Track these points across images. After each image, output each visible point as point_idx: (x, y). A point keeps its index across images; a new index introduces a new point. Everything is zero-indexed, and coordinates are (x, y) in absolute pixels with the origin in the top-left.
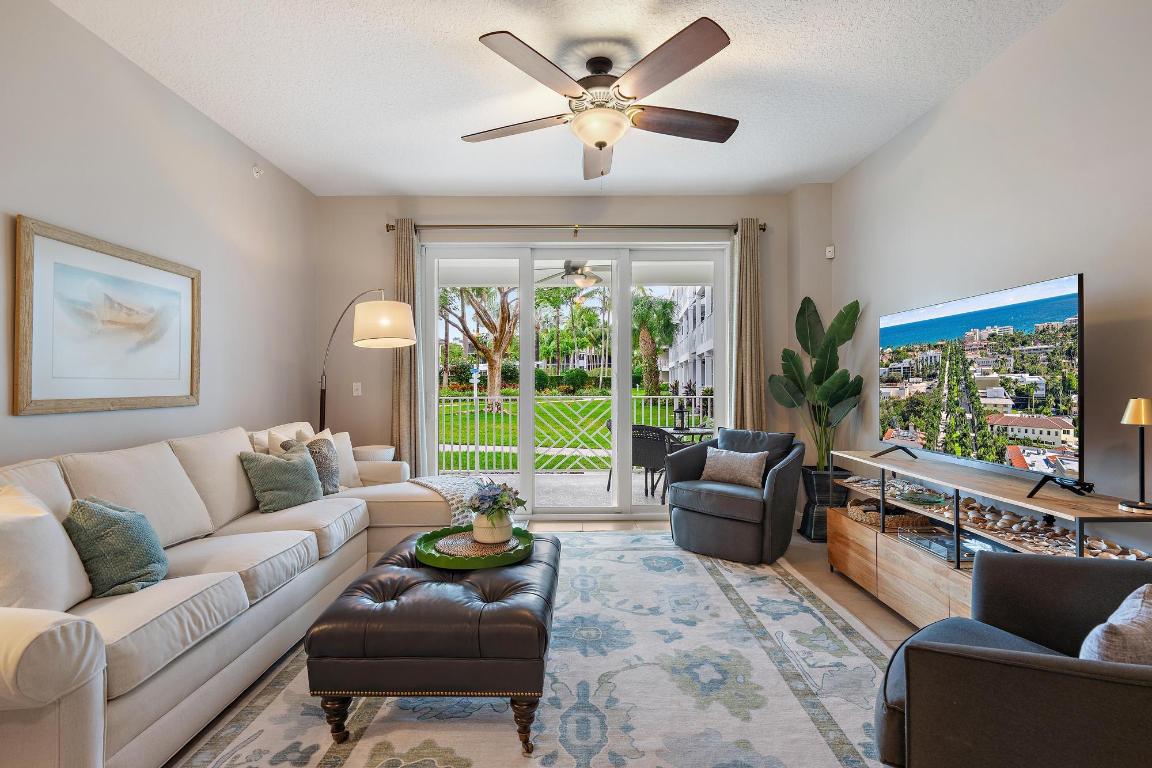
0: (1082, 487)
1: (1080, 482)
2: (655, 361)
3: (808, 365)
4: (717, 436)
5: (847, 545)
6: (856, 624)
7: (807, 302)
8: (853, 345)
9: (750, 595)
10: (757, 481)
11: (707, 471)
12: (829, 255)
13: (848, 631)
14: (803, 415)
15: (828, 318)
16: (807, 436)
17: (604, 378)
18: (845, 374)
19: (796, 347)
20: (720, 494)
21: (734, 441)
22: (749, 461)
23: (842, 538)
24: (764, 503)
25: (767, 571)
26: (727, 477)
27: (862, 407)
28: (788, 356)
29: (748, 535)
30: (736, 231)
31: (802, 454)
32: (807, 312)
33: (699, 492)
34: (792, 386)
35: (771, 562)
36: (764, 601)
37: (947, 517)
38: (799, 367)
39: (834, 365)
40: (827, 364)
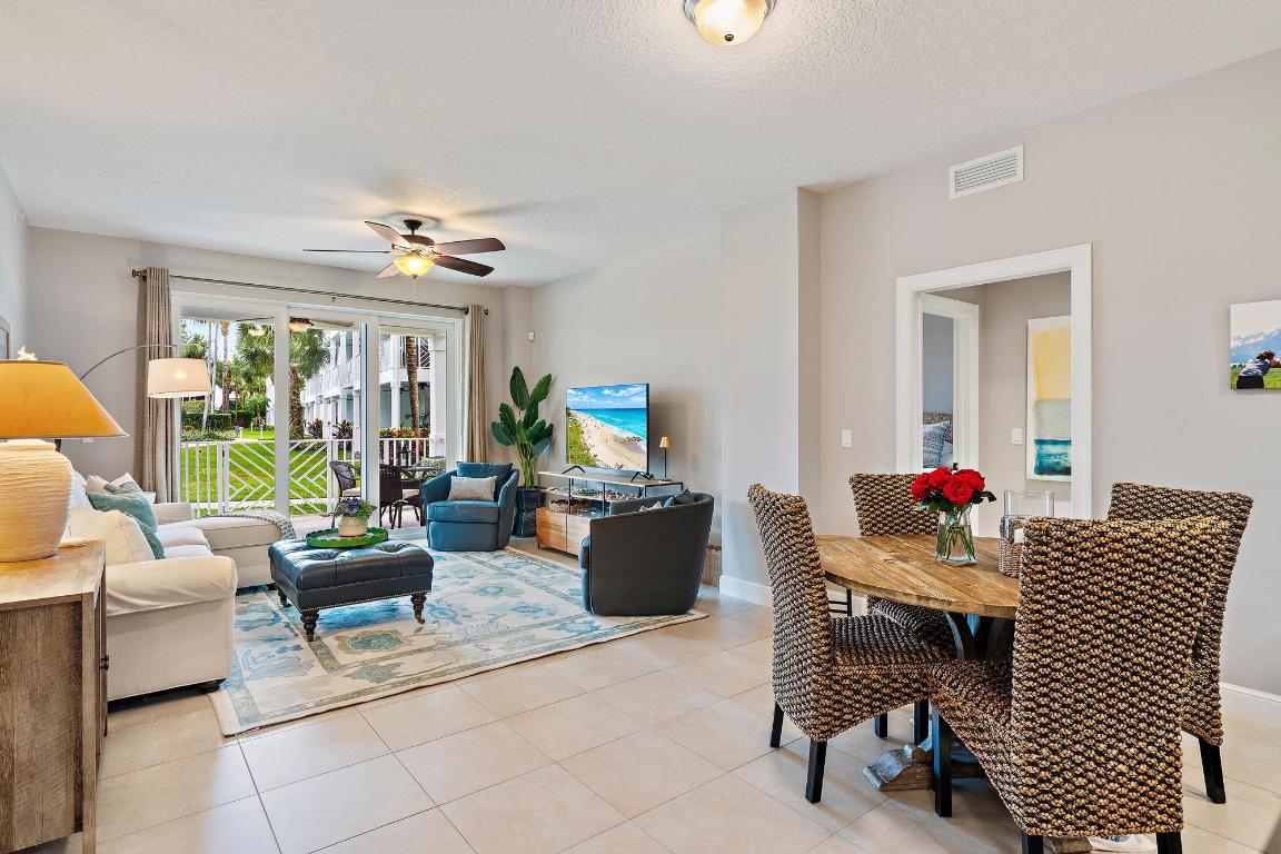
0: (648, 476)
1: (648, 474)
2: (297, 395)
3: (519, 415)
4: (456, 468)
5: (549, 527)
6: (557, 564)
7: (517, 370)
8: (547, 402)
9: (498, 563)
10: (491, 497)
11: (453, 493)
12: (531, 339)
13: (554, 566)
14: (513, 450)
15: (531, 385)
16: (517, 464)
17: (209, 417)
18: (543, 423)
19: (510, 402)
20: (469, 505)
21: (470, 470)
22: (484, 485)
23: (546, 524)
24: (499, 509)
25: (501, 552)
26: (469, 496)
27: (553, 445)
28: (504, 409)
29: (489, 532)
30: (467, 313)
31: (517, 480)
32: (517, 379)
33: (453, 507)
34: (506, 429)
35: (502, 549)
36: (507, 564)
37: (600, 498)
38: (512, 418)
39: (536, 416)
40: (532, 415)
